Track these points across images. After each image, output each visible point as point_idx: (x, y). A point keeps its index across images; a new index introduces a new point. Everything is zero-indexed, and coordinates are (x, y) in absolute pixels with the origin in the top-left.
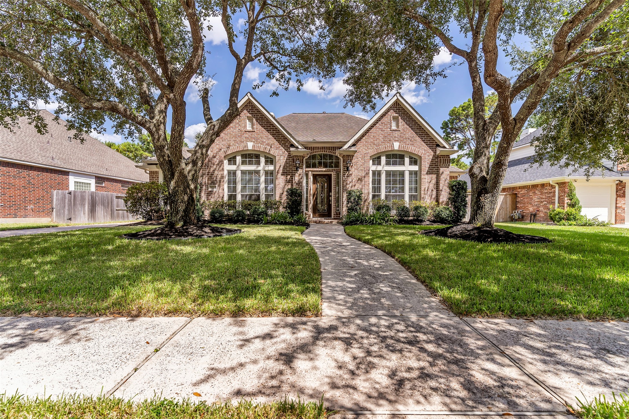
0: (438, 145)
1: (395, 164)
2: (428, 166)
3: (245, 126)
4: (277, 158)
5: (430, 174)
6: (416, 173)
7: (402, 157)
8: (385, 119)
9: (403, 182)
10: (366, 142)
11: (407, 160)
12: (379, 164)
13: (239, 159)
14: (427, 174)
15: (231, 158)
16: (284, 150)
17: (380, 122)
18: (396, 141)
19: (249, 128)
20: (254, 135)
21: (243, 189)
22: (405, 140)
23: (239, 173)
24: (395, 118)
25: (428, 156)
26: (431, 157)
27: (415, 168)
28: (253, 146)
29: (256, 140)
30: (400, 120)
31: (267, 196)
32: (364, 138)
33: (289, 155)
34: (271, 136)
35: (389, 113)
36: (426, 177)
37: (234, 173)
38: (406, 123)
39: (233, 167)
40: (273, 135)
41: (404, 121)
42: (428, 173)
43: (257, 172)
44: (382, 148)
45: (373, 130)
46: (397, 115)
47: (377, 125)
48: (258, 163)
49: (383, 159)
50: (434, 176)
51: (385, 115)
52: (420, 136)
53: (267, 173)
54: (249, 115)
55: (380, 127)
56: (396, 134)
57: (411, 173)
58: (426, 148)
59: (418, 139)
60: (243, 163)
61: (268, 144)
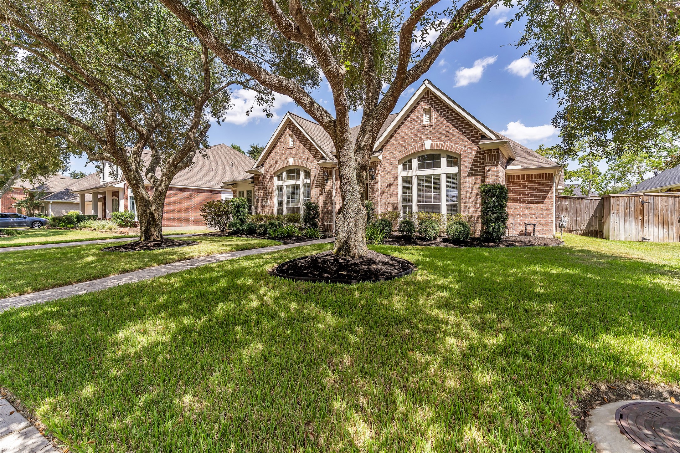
0: (481, 138)
1: (429, 166)
2: (469, 165)
3: (288, 144)
4: (311, 172)
5: (473, 175)
6: (454, 176)
7: (437, 157)
8: (414, 115)
9: (438, 189)
10: (394, 144)
11: (443, 161)
12: (410, 168)
13: (284, 174)
14: (469, 176)
15: (279, 175)
16: (317, 163)
17: (408, 119)
18: (427, 139)
19: (291, 145)
20: (295, 151)
21: (288, 202)
22: (439, 137)
23: (285, 188)
24: (427, 111)
25: (470, 153)
26: (474, 154)
27: (455, 170)
28: (294, 162)
29: (295, 156)
30: (433, 112)
32: (391, 140)
33: (321, 168)
34: (307, 151)
35: (420, 106)
36: (468, 180)
37: (282, 188)
38: (441, 114)
39: (280, 183)
40: (308, 149)
41: (438, 112)
42: (470, 175)
43: (298, 186)
44: (411, 150)
45: (401, 129)
46: (429, 106)
47: (406, 123)
48: (298, 178)
49: (415, 163)
50: (479, 178)
51: (414, 109)
52: (459, 128)
53: (305, 185)
54: (290, 133)
55: (409, 125)
56: (428, 130)
57: (449, 176)
58: (467, 141)
59: (456, 131)
60: (289, 178)
61: (304, 159)
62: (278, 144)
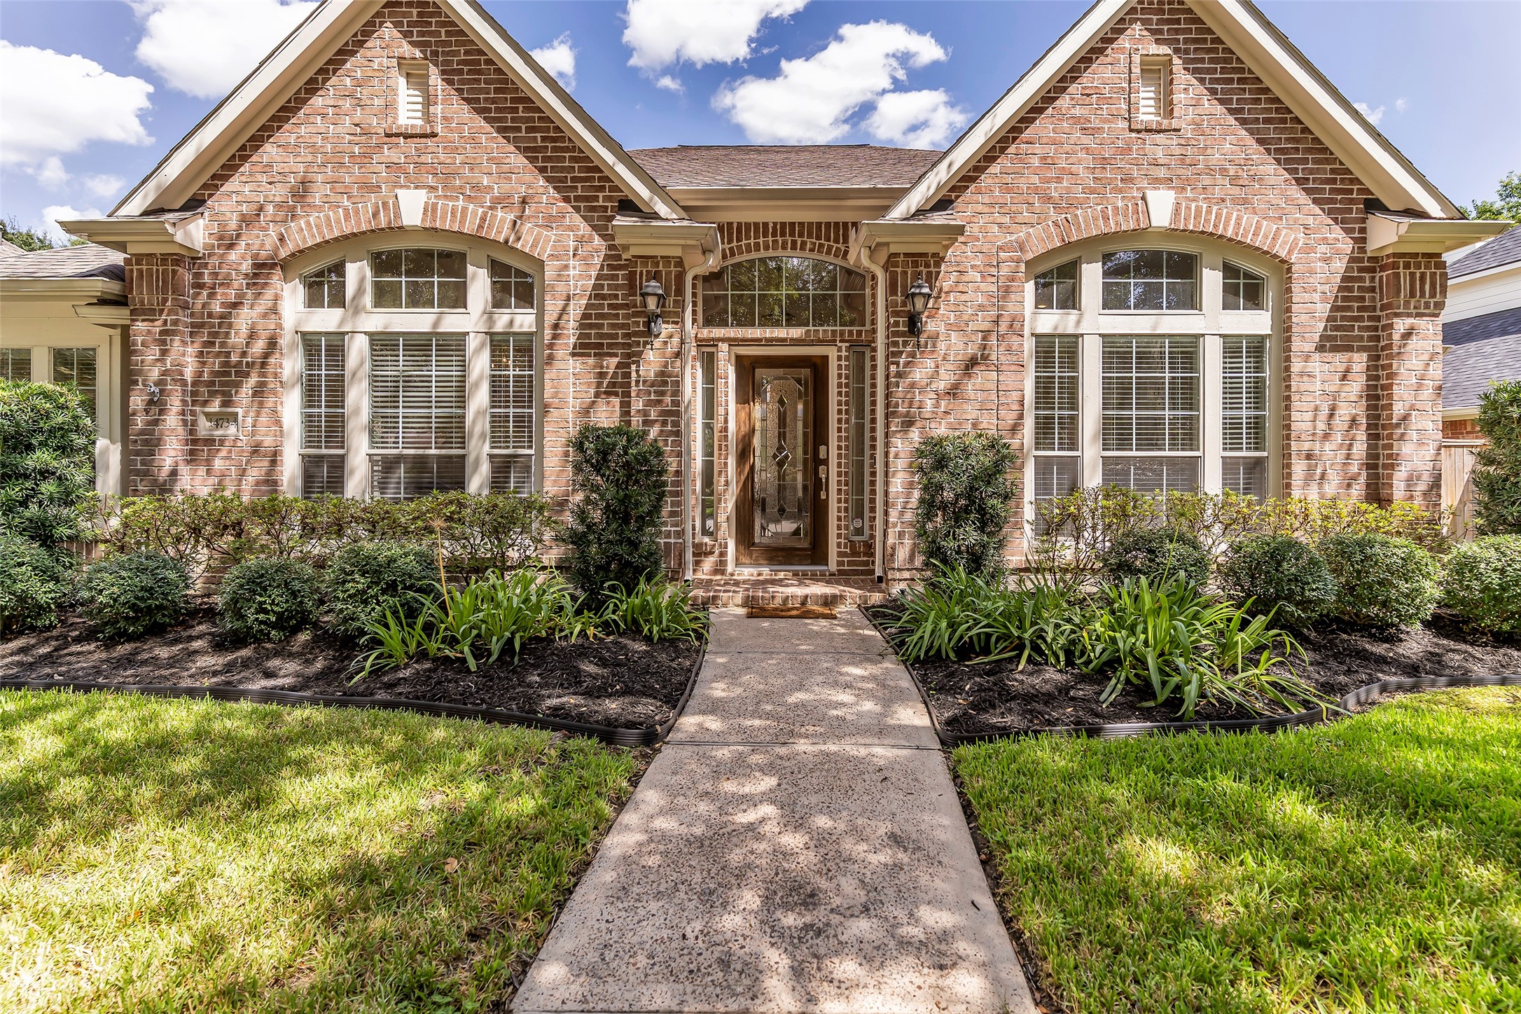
0: (1374, 206)
1: (1149, 301)
2: (1323, 309)
3: (390, 107)
4: (549, 273)
5: (1335, 349)
6: (1257, 346)
7: (1185, 267)
8: (1101, 74)
9: (1188, 393)
10: (1006, 188)
11: (1211, 281)
12: (1070, 301)
13: (357, 273)
14: (1320, 348)
15: (320, 274)
16: (584, 228)
17: (1073, 88)
18: (1156, 182)
19: (407, 111)
20: (434, 152)
21: (381, 426)
22: (1206, 180)
23: (358, 349)
24: (1156, 72)
25: (1326, 260)
26: (1340, 265)
27: (1257, 322)
28: (430, 210)
29: (441, 180)
30: (1182, 77)
31: (502, 469)
32: (995, 169)
33: (614, 259)
34: (518, 160)
35: (1124, 42)
36: (1317, 365)
37: (335, 347)
38: (1213, 92)
39: (326, 320)
40: (530, 152)
41: (1202, 81)
42: (1327, 344)
43: (453, 345)
44: (1088, 222)
45: (1042, 127)
46: (1165, 50)
47: (1064, 102)
48: (457, 298)
49: (1092, 276)
50: (1360, 361)
51: (1101, 51)
52: (1283, 157)
53: (498, 344)
54: (406, 49)
55: (1077, 111)
56: (1159, 147)
57: (1232, 347)
58: (1314, 215)
59: (1271, 171)
60: (384, 296)
61: (501, 201)
62: (317, 101)
